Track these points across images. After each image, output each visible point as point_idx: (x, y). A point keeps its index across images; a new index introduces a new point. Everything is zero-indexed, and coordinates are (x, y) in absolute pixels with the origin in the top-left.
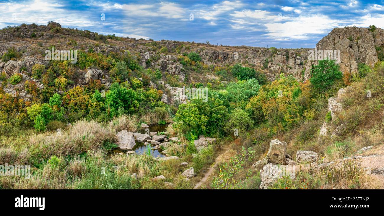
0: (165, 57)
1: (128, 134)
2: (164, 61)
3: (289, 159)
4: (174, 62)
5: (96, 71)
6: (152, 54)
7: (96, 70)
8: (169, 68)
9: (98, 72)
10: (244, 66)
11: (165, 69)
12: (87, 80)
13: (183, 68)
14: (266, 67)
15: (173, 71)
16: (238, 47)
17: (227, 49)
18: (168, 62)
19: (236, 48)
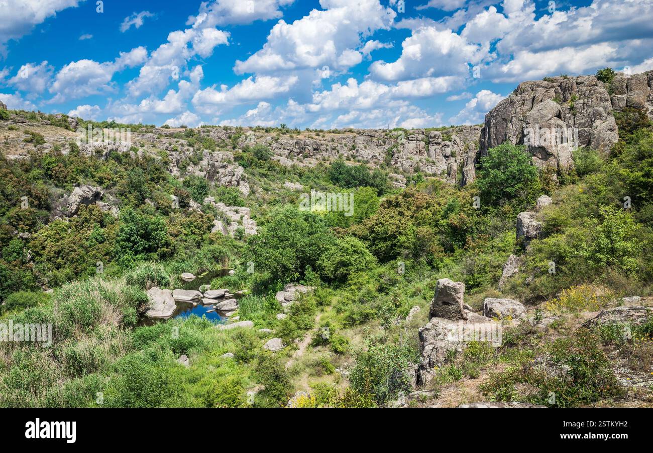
0: (212, 155)
1: (163, 293)
2: (211, 162)
3: (469, 311)
4: (229, 163)
5: (90, 189)
6: (188, 152)
7: (88, 188)
8: (219, 175)
9: (92, 191)
10: (350, 164)
11: (213, 176)
12: (74, 207)
13: (245, 172)
14: (388, 164)
15: (228, 180)
16: (337, 130)
17: (318, 135)
18: (217, 164)
19: (333, 132)
